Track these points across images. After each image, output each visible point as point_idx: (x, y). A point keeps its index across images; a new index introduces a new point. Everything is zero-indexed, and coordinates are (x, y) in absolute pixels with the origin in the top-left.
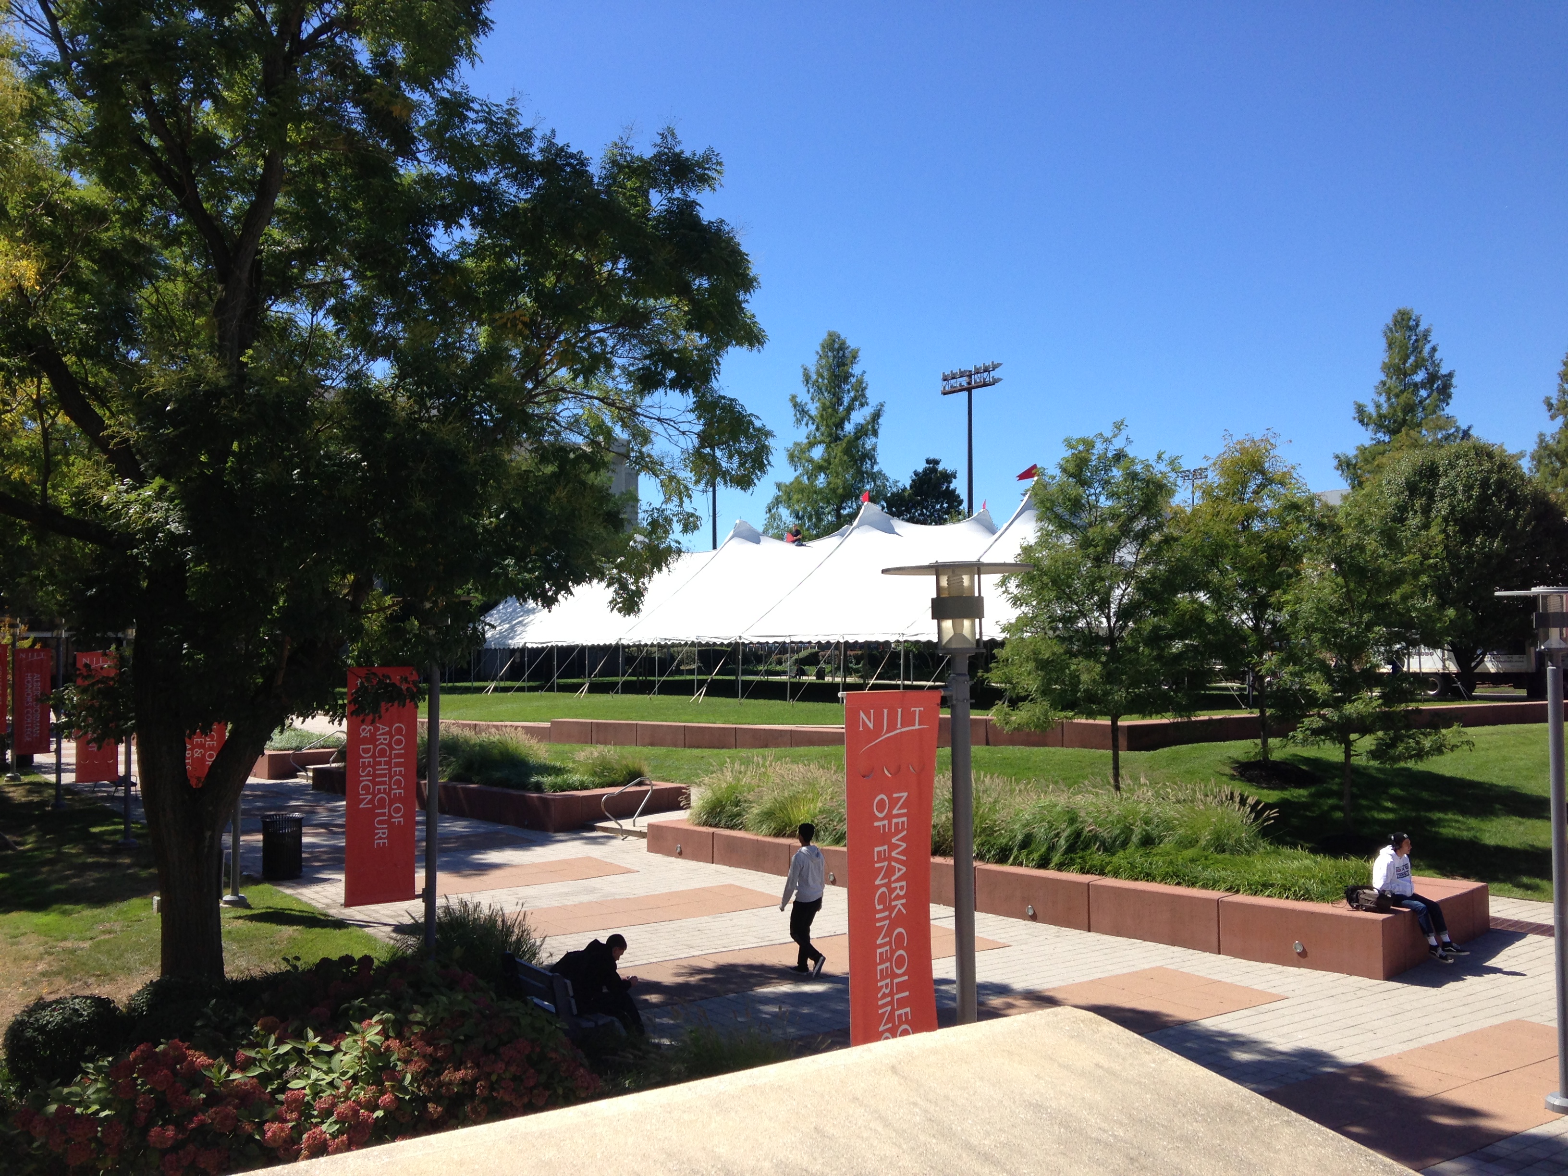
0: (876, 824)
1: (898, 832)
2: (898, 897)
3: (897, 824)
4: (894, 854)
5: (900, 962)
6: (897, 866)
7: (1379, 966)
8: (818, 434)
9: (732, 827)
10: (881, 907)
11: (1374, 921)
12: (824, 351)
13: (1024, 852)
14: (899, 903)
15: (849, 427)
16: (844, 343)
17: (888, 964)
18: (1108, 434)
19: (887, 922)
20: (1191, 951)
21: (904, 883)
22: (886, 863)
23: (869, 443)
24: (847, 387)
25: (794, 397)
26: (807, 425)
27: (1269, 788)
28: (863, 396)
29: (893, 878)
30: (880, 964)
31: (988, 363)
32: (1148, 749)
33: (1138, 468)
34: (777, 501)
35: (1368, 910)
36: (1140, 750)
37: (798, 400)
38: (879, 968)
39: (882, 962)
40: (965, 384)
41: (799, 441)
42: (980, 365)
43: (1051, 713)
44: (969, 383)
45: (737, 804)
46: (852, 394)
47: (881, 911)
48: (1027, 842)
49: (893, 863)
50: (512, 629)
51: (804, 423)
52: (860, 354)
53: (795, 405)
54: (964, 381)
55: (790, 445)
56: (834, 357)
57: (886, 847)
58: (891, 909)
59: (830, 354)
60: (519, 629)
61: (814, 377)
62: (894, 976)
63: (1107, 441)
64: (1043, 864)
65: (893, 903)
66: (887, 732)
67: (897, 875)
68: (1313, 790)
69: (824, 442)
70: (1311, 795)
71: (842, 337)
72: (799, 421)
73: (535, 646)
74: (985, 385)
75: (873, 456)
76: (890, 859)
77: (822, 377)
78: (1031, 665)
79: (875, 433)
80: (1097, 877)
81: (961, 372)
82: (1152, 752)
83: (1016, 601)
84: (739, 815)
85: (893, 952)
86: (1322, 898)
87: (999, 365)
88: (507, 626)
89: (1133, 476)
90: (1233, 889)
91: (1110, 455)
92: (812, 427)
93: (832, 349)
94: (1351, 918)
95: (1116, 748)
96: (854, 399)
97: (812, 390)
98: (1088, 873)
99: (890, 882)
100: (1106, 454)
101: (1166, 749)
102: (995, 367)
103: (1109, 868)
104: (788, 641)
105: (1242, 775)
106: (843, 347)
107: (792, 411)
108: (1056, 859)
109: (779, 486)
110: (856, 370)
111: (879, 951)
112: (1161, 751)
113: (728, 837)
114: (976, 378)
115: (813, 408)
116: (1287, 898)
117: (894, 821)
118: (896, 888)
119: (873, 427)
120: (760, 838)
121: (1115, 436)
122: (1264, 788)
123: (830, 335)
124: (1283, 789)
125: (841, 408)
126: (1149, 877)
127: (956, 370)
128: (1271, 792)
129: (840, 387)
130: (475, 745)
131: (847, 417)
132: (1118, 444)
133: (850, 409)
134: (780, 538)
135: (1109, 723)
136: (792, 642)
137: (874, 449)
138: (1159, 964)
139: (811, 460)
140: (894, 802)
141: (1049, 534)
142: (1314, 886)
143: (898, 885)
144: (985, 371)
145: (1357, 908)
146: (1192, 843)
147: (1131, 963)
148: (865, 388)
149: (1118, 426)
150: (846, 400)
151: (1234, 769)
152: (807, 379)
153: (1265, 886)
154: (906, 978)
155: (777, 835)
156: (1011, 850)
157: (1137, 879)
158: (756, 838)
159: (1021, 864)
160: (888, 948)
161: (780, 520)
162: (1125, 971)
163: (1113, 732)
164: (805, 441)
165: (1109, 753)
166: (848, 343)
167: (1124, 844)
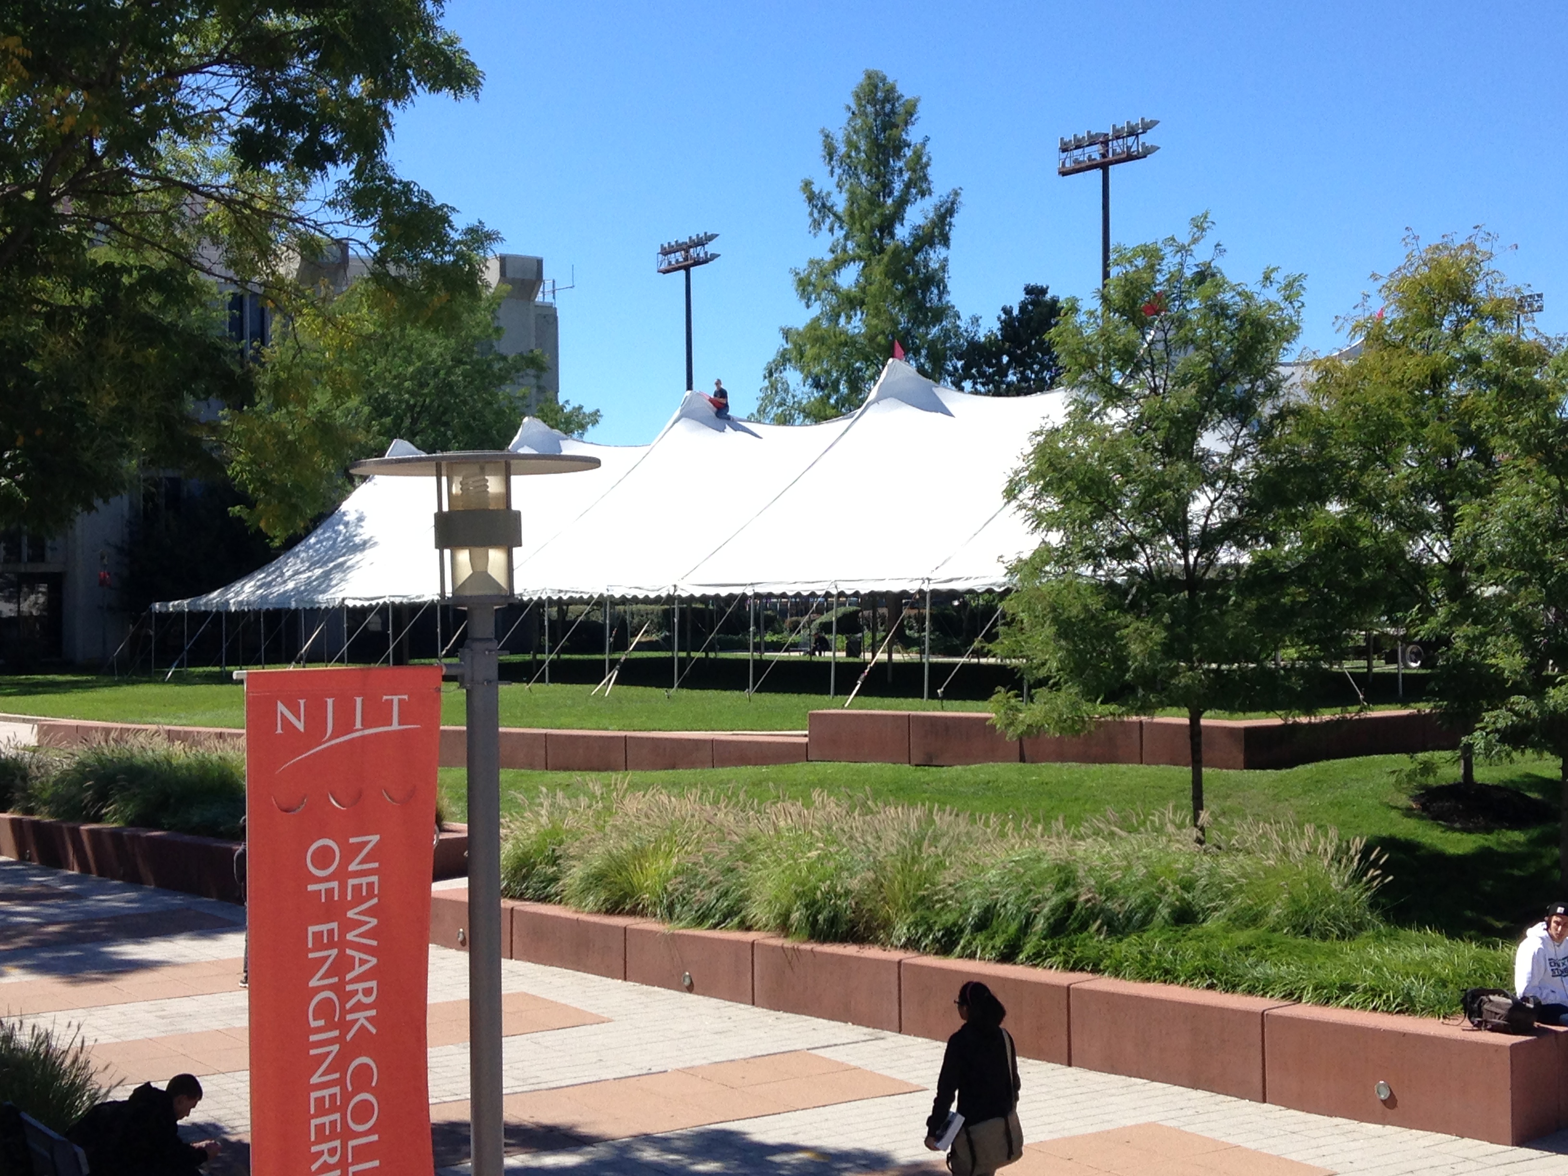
0: (310, 888)
1: (359, 899)
2: (360, 1007)
3: (357, 888)
4: (350, 936)
5: (363, 1112)
6: (357, 955)
7: (1505, 1122)
8: (850, 245)
9: (545, 899)
10: (321, 1023)
11: (1497, 1048)
12: (860, 105)
13: (981, 937)
14: (361, 1018)
15: (903, 232)
16: (892, 89)
17: (337, 1116)
18: (1184, 239)
19: (335, 1048)
20: (1221, 1097)
21: (373, 984)
22: (334, 952)
23: (935, 256)
24: (900, 164)
25: (807, 185)
26: (831, 230)
27: (1464, 830)
28: (925, 178)
29: (349, 977)
30: (316, 1116)
31: (1136, 121)
32: (1277, 766)
33: (1226, 297)
34: (784, 359)
35: (1495, 1029)
36: (1263, 767)
37: (816, 189)
38: (314, 1122)
39: (321, 1111)
40: (1097, 156)
41: (818, 257)
42: (1122, 124)
43: (1086, 707)
44: (1104, 156)
45: (554, 860)
46: (906, 176)
47: (319, 1030)
48: (984, 923)
49: (349, 952)
50: (327, 575)
51: (826, 226)
52: (920, 107)
53: (811, 198)
54: (1095, 152)
55: (802, 266)
56: (877, 114)
57: (334, 925)
58: (344, 1026)
59: (870, 109)
60: (337, 577)
61: (842, 149)
62: (347, 1134)
63: (1183, 249)
64: (1008, 956)
65: (349, 1017)
66: (332, 738)
67: (358, 970)
68: (1534, 833)
69: (860, 259)
70: (1531, 842)
71: (890, 80)
72: (817, 225)
73: (359, 604)
74: (1130, 157)
75: (942, 280)
76: (343, 944)
77: (857, 149)
78: (1050, 630)
79: (945, 241)
80: (1090, 976)
81: (1090, 136)
82: (1284, 772)
83: (1040, 520)
84: (555, 879)
85: (347, 1097)
86: (1430, 1009)
87: (1154, 123)
88: (318, 572)
89: (1219, 311)
90: (1292, 995)
91: (1188, 273)
92: (839, 234)
93: (873, 101)
94: (1463, 1043)
95: (1197, 764)
96: (908, 186)
97: (838, 171)
98: (1073, 969)
99: (343, 983)
100: (1180, 271)
101: (1309, 766)
102: (1147, 127)
103: (1107, 962)
104: (749, 592)
105: (1424, 808)
106: (891, 96)
107: (806, 208)
108: (1029, 949)
109: (787, 334)
110: (914, 135)
111: (314, 1095)
112: (1300, 769)
113: (535, 915)
114: (1117, 146)
115: (840, 202)
116: (1375, 1009)
117: (351, 882)
118: (355, 992)
119: (942, 230)
120: (583, 917)
121: (1195, 241)
122: (1455, 830)
123: (869, 76)
124: (1489, 831)
125: (889, 201)
126: (1168, 975)
127: (1083, 134)
128: (1465, 836)
129: (886, 164)
130: (180, 767)
131: (897, 215)
132: (1202, 254)
133: (902, 203)
134: (785, 420)
135: (1187, 721)
136: (757, 596)
137: (943, 268)
138: (1153, 1118)
139: (834, 290)
140: (350, 853)
141: (1086, 409)
142: (1423, 991)
143: (360, 986)
144: (1130, 134)
145: (1479, 1026)
146: (1254, 919)
147: (1107, 1117)
148: (927, 165)
149: (1200, 225)
150: (898, 186)
151: (1415, 798)
152: (831, 153)
153: (1346, 989)
154: (375, 1138)
155: (609, 912)
156: (961, 931)
157: (1148, 980)
158: (575, 916)
159: (972, 956)
160: (336, 1090)
161: (786, 391)
162: (1091, 1130)
163: (1192, 737)
164: (829, 257)
165: (1186, 772)
166: (900, 89)
167: (1145, 922)
